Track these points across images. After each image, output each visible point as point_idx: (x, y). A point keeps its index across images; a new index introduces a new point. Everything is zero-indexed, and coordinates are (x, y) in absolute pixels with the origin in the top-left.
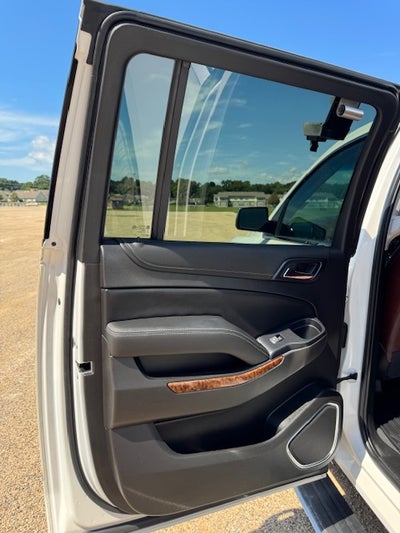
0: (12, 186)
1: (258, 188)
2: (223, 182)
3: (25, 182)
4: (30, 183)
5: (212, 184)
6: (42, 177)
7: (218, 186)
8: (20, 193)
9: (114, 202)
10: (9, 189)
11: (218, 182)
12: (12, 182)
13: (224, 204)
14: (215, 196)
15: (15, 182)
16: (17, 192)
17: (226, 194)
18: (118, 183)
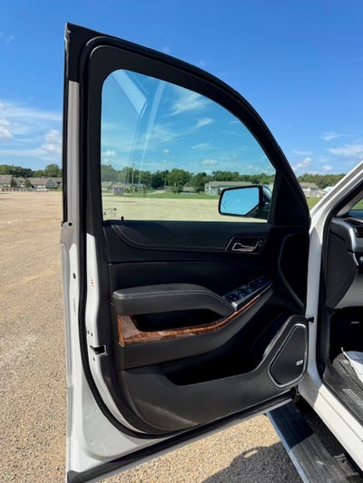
0: (26, 173)
1: (246, 178)
2: (214, 173)
3: (37, 170)
4: (42, 171)
5: (204, 174)
6: (52, 165)
7: (210, 176)
8: (32, 180)
9: (116, 189)
10: (24, 176)
11: (209, 173)
12: (26, 170)
13: (215, 193)
14: (206, 185)
15: (29, 170)
16: (30, 179)
17: (216, 184)
18: (119, 172)
